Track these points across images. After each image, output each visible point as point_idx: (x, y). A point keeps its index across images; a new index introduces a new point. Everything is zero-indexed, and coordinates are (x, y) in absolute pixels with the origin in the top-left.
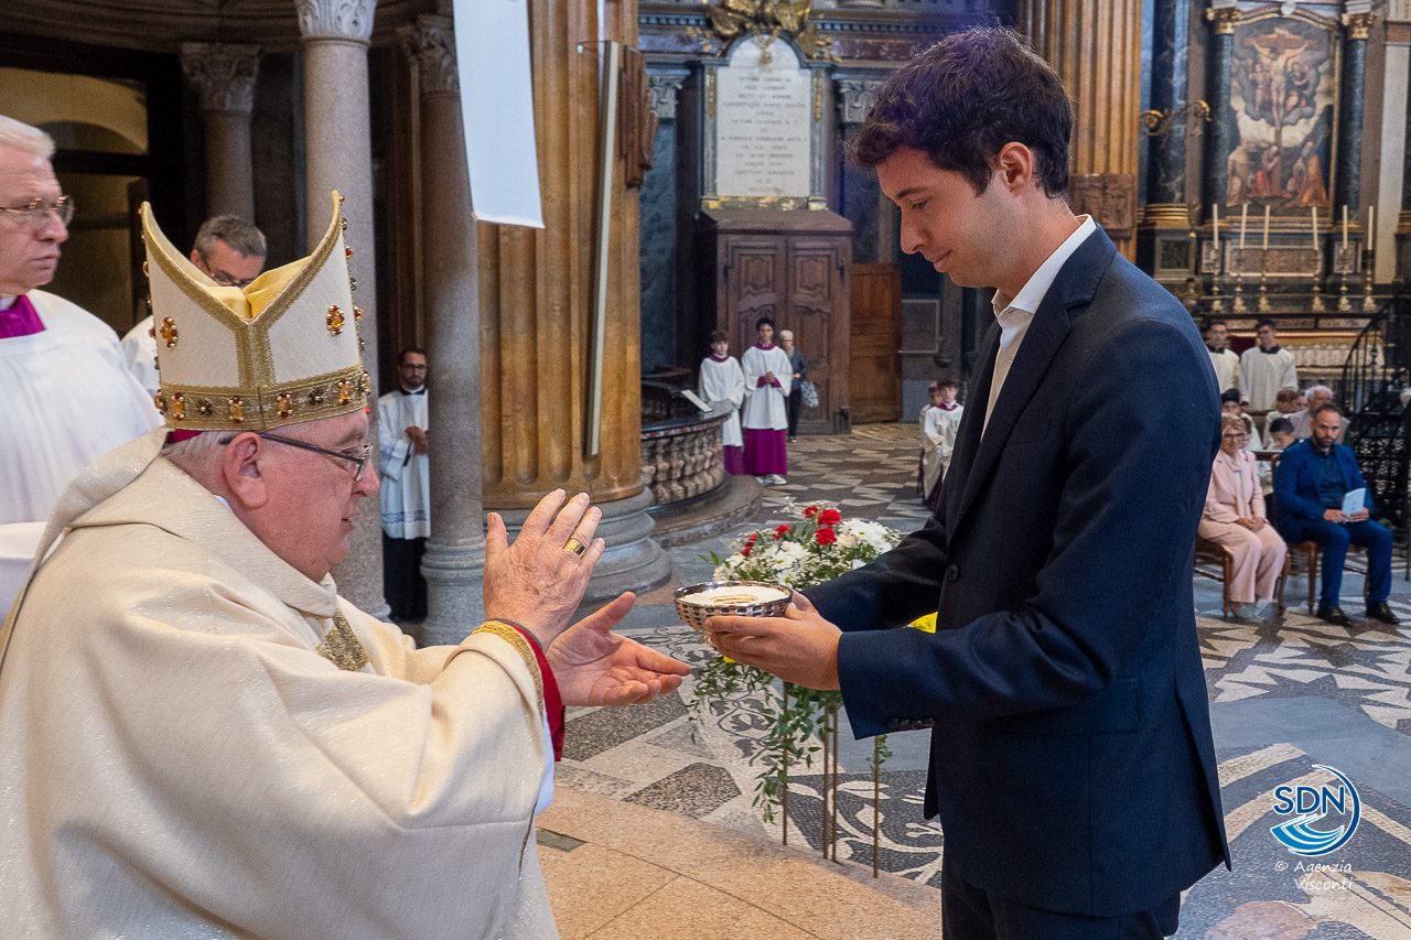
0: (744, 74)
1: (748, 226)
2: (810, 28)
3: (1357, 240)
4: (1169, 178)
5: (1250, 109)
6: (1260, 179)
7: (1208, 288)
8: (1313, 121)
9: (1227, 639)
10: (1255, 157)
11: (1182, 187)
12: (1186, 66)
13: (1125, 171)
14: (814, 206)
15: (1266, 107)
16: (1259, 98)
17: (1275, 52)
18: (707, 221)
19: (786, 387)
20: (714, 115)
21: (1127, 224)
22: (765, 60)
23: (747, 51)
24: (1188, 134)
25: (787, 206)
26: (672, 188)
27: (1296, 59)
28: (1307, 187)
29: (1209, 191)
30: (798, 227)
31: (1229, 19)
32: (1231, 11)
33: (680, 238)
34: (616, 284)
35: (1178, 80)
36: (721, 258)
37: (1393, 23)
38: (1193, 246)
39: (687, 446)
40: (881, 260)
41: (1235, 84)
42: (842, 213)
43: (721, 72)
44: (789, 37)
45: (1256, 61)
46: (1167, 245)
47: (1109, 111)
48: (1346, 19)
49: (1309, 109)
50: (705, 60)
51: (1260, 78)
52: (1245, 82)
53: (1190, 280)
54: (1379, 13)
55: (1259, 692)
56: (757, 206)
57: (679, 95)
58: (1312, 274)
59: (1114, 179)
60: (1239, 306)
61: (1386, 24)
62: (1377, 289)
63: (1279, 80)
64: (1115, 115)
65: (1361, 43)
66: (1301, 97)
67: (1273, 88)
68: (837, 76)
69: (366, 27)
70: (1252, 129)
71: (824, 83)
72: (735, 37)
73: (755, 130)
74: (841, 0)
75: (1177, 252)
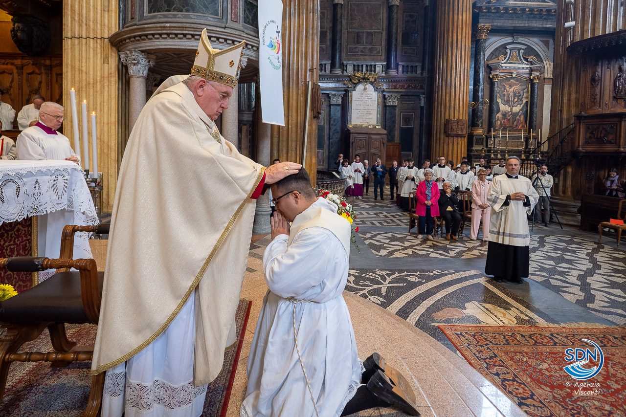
0: (360, 93)
1: (359, 132)
2: (377, 81)
3: (535, 139)
4: (478, 121)
5: (503, 101)
6: (506, 122)
7: (489, 151)
8: (522, 106)
9: (470, 243)
10: (505, 115)
11: (482, 123)
12: (483, 90)
13: (464, 118)
14: (377, 127)
15: (507, 102)
16: (505, 99)
17: (510, 86)
18: (348, 130)
19: (363, 173)
20: (351, 103)
21: (464, 133)
22: (365, 89)
23: (360, 87)
24: (484, 109)
25: (371, 127)
26: (340, 122)
27: (517, 88)
28: (520, 124)
29: (491, 125)
30: (372, 132)
31: (496, 77)
32: (497, 75)
33: (342, 135)
34: (310, 142)
35: (480, 94)
36: (351, 140)
37: (546, 78)
38: (485, 139)
39: (332, 186)
40: (396, 142)
41: (498, 95)
42: (385, 129)
43: (353, 92)
44: (372, 83)
45: (505, 89)
47: (459, 102)
48: (532, 77)
49: (521, 102)
50: (349, 89)
51: (506, 93)
52: (501, 95)
53: (483, 148)
54: (542, 75)
55: (474, 257)
56: (362, 127)
57: (342, 98)
58: (522, 148)
59: (461, 120)
61: (544, 78)
62: (542, 153)
63: (512, 94)
64: (461, 103)
65: (537, 84)
66: (518, 99)
67: (510, 96)
68: (385, 93)
70: (503, 108)
71: (381, 95)
72: (357, 83)
73: (362, 107)
74: (386, 73)
75: (480, 141)
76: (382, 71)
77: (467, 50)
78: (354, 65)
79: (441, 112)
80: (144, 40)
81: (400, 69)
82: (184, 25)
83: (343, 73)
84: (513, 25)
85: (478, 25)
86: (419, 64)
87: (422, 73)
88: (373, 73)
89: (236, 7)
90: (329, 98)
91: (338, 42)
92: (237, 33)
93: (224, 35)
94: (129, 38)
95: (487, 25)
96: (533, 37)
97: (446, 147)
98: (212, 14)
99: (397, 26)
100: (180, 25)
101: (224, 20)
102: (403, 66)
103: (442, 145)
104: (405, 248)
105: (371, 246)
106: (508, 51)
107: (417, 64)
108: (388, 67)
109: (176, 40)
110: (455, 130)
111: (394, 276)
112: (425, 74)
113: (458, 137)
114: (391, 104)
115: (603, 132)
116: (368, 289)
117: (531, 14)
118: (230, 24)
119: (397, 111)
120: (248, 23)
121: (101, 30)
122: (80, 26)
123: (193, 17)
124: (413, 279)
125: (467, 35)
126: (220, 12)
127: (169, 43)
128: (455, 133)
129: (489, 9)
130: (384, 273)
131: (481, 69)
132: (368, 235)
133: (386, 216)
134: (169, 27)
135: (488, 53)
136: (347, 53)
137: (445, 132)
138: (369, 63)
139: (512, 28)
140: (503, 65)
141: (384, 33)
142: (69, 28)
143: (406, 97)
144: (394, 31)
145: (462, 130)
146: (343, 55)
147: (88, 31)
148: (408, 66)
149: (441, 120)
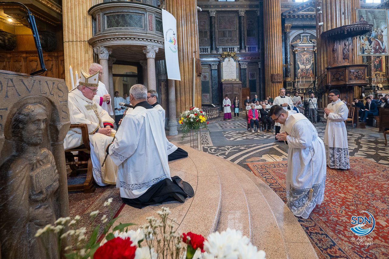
0: (226, 62)
1: (227, 83)
2: (235, 56)
4: (288, 74)
5: (301, 63)
6: (303, 73)
7: (295, 89)
8: (311, 65)
10: (302, 70)
11: (290, 75)
12: (290, 58)
13: (281, 73)
14: (237, 80)
15: (303, 63)
17: (304, 55)
18: (222, 83)
20: (222, 68)
22: (229, 60)
23: (226, 60)
24: (291, 68)
25: (233, 80)
26: (217, 78)
27: (307, 56)
28: (310, 74)
29: (295, 76)
30: (235, 83)
32: (297, 50)
33: (218, 85)
35: (289, 60)
36: (223, 87)
38: (293, 83)
39: (212, 111)
40: (247, 87)
41: (298, 60)
42: (241, 81)
43: (223, 62)
44: (232, 57)
45: (301, 57)
46: (288, 83)
48: (314, 50)
49: (310, 63)
50: (221, 61)
51: (302, 59)
52: (300, 60)
53: (291, 88)
56: (229, 80)
57: (218, 66)
58: (312, 87)
59: (279, 74)
60: (301, 92)
63: (305, 59)
66: (308, 61)
68: (240, 62)
69: (154, 56)
70: (301, 66)
71: (238, 63)
72: (225, 58)
73: (228, 70)
74: (240, 52)
75: (290, 84)
76: (238, 51)
77: (279, 38)
78: (223, 48)
79: (269, 70)
80: (106, 41)
81: (247, 49)
82: (126, 33)
83: (217, 53)
84: (303, 24)
85: (284, 25)
86: (256, 46)
87: (258, 51)
88: (233, 52)
89: (151, 23)
90: (211, 66)
91: (214, 37)
92: (152, 36)
93: (145, 37)
94: (98, 41)
95: (289, 25)
96: (314, 29)
97: (272, 88)
98: (139, 27)
99: (244, 27)
100: (123, 33)
101: (146, 30)
102: (248, 48)
103: (270, 87)
104: (243, 137)
105: (227, 137)
106: (302, 37)
107: (255, 46)
108: (241, 48)
109: (122, 40)
110: (276, 79)
111: (234, 148)
112: (260, 51)
113: (278, 83)
114: (243, 68)
115: (339, 75)
116: (219, 153)
117: (311, 18)
118: (149, 31)
119: (247, 71)
120: (158, 31)
121: (83, 37)
122: (73, 35)
123: (130, 29)
124: (242, 148)
125: (279, 30)
126: (143, 26)
127: (119, 42)
128: (276, 81)
129: (290, 16)
130: (229, 147)
131: (288, 47)
132: (227, 133)
133: (239, 124)
134: (118, 34)
135: (291, 39)
136: (219, 42)
137: (271, 81)
138: (230, 47)
139: (303, 26)
140: (299, 45)
141: (237, 31)
142: (67, 37)
143: (251, 64)
144: (242, 29)
145: (280, 80)
146: (217, 43)
147: (76, 38)
148: (251, 47)
149: (269, 75)
